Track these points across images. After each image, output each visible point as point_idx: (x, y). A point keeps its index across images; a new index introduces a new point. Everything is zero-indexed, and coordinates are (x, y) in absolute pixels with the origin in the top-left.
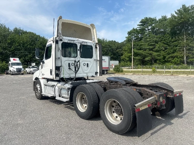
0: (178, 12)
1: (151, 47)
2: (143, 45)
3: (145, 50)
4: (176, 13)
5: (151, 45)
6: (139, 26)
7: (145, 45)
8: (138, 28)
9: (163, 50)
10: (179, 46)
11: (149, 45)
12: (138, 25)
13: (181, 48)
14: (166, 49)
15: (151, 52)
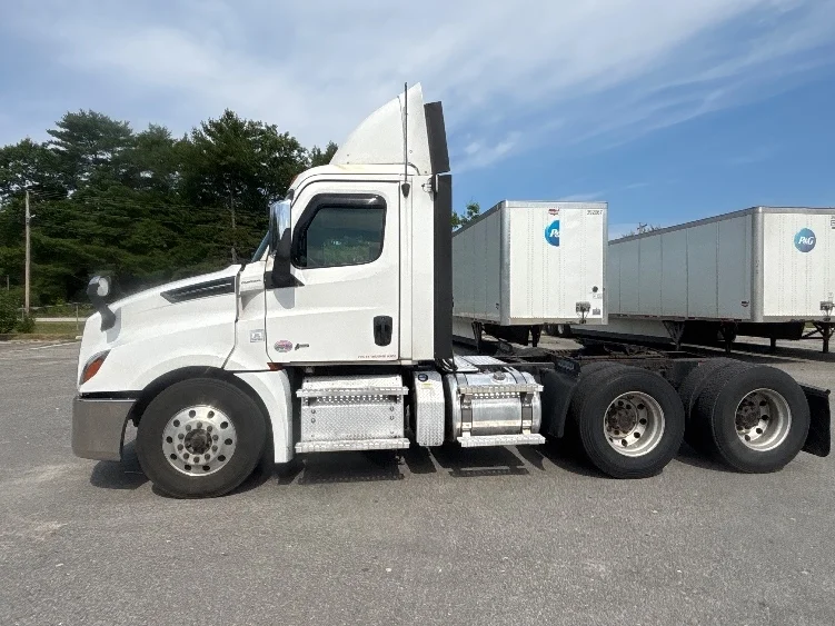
0: (213, 129)
1: (113, 231)
2: (75, 218)
3: (88, 239)
4: (206, 130)
5: (114, 223)
6: (55, 139)
7: (86, 220)
8: (51, 146)
9: (161, 248)
10: (216, 241)
11: (101, 220)
12: (49, 132)
13: (222, 248)
14: (171, 245)
15: (112, 249)
